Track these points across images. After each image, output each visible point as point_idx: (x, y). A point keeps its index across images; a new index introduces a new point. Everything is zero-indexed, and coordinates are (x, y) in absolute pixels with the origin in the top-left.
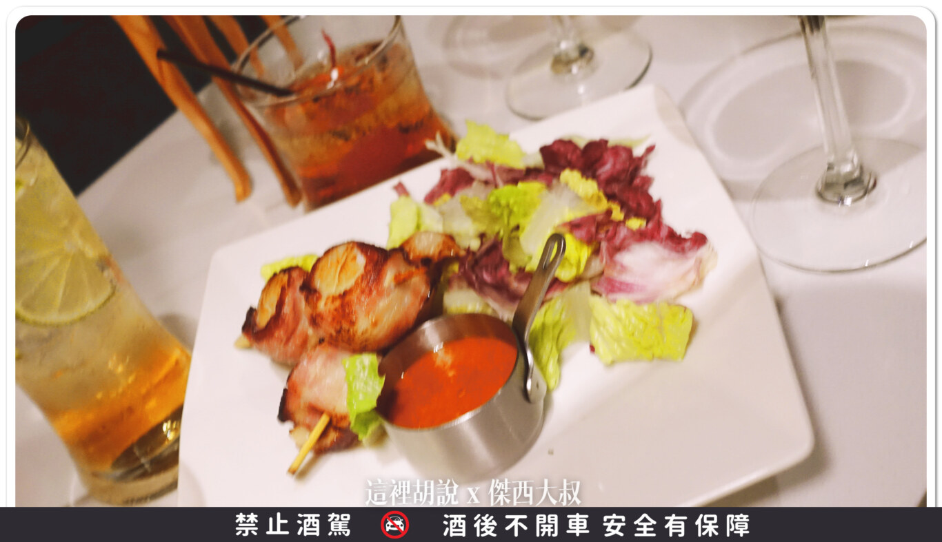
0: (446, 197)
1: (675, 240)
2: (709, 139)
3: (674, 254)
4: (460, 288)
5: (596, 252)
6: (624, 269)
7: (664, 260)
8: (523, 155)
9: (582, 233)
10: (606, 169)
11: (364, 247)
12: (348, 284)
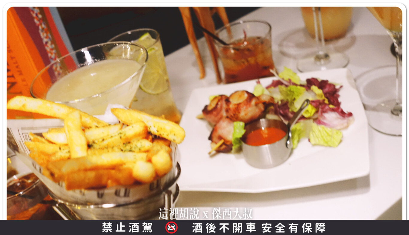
0: (273, 88)
1: (342, 113)
2: (362, 91)
3: (341, 117)
4: (272, 114)
5: (317, 112)
6: (325, 118)
7: (338, 118)
8: (300, 81)
9: (314, 104)
10: (326, 90)
11: (247, 92)
12: (241, 101)
